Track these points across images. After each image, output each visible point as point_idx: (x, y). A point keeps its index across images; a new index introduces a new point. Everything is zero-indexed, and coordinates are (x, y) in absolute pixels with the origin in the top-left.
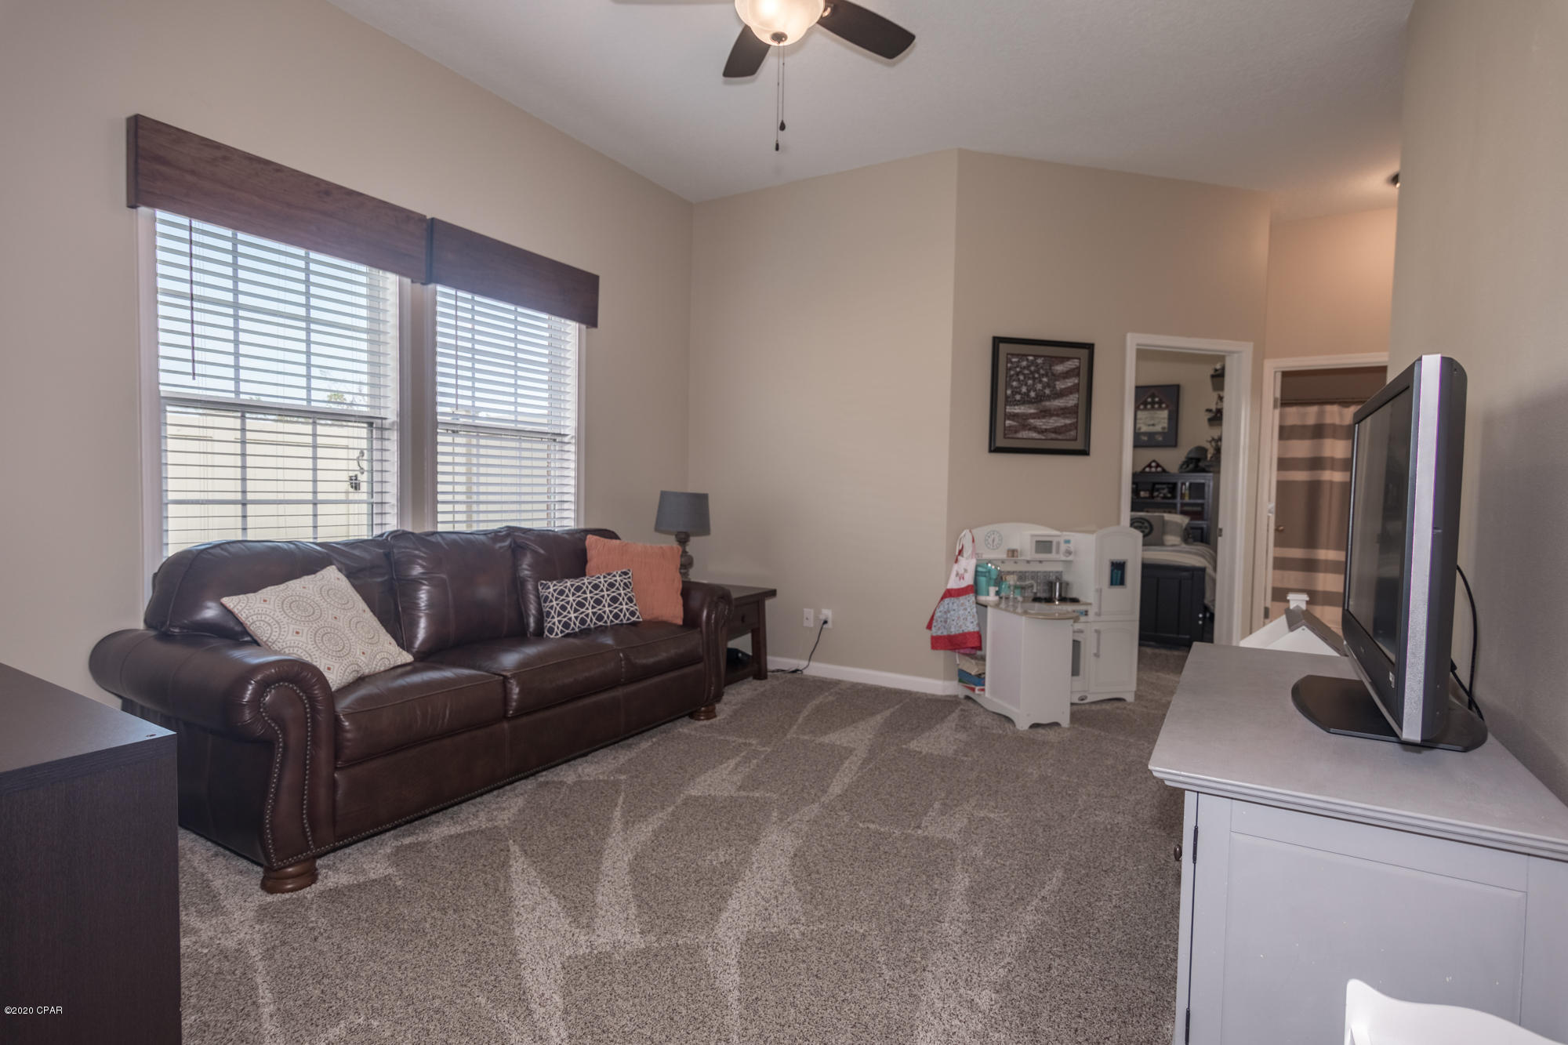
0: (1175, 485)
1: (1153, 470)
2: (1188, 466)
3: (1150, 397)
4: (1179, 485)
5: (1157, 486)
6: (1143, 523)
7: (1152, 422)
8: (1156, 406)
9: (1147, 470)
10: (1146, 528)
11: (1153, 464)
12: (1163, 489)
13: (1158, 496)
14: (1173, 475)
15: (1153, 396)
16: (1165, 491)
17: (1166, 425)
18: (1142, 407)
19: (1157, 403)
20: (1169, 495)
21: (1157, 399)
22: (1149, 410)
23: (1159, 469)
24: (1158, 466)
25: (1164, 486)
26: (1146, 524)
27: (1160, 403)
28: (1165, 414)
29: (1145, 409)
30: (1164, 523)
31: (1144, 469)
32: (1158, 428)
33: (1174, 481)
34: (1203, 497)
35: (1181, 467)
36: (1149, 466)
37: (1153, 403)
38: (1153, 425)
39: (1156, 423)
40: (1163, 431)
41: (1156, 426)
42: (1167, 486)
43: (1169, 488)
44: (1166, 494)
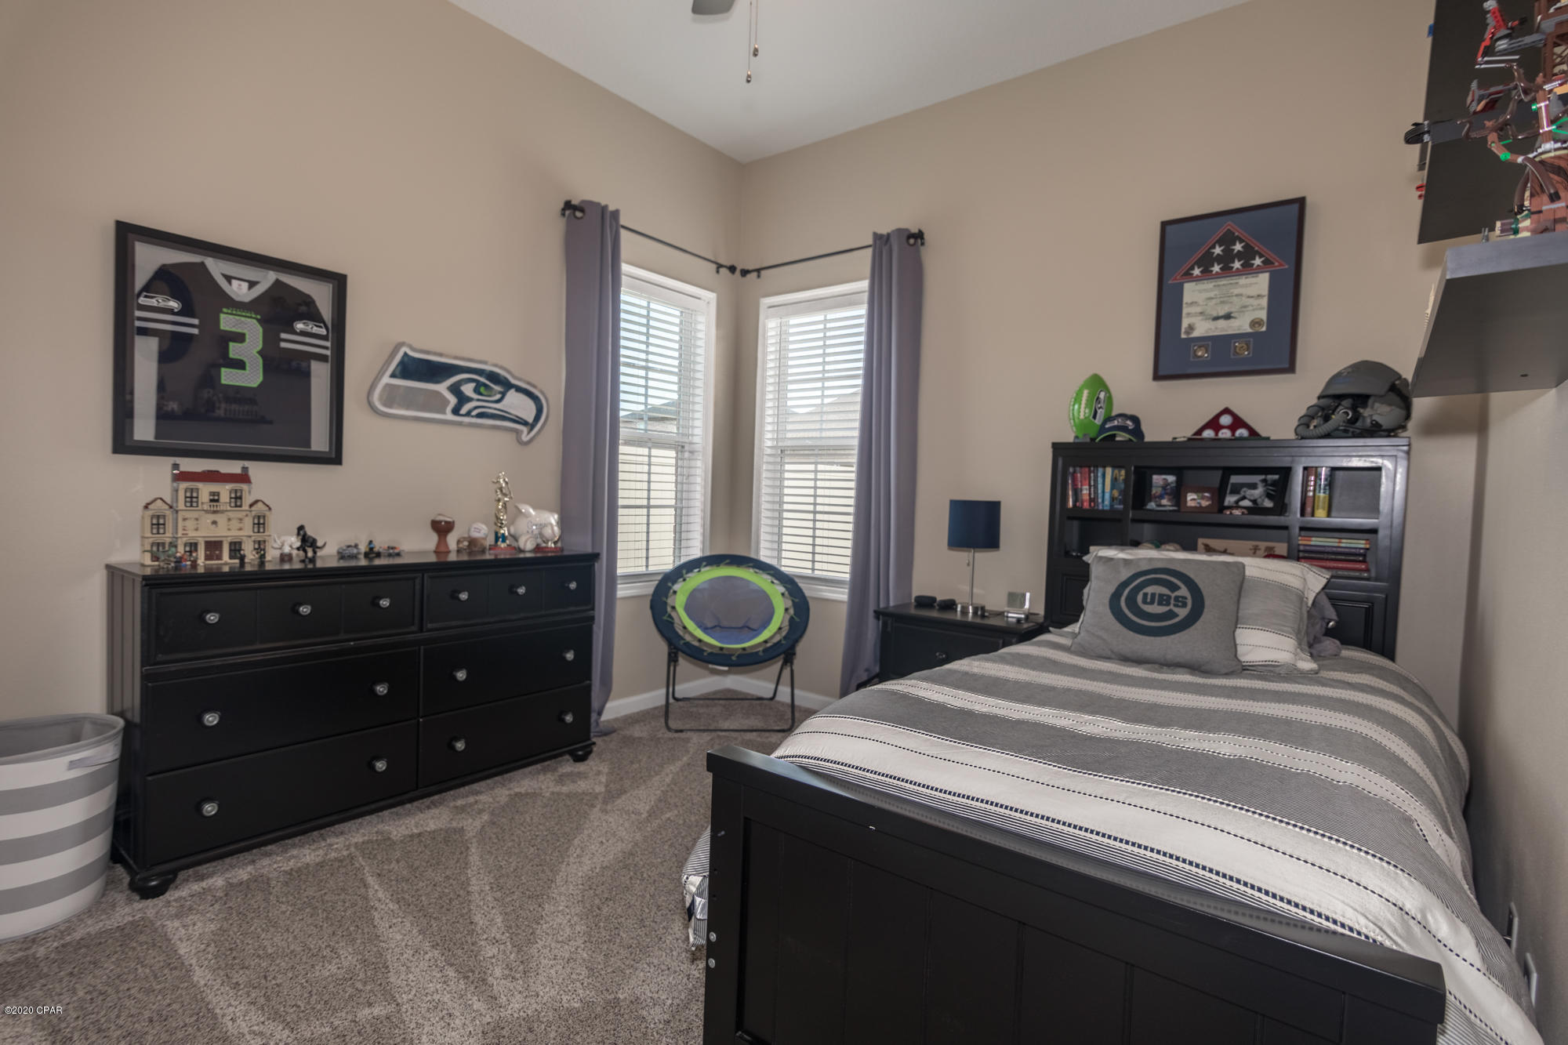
0: (1286, 473)
1: (1225, 434)
2: (1327, 419)
3: (1220, 242)
4: (1298, 476)
5: (1235, 479)
6: (1174, 588)
7: (1222, 311)
8: (1237, 265)
9: (1208, 434)
10: (1181, 602)
11: (1226, 420)
12: (1254, 486)
13: (1236, 506)
14: (1280, 445)
15: (1227, 240)
16: (1259, 492)
17: (1263, 315)
18: (1197, 272)
19: (1239, 256)
20: (1268, 504)
21: (1238, 247)
22: (1218, 276)
23: (1242, 432)
24: (1238, 423)
25: (1256, 479)
26: (1184, 591)
27: (1247, 255)
28: (1260, 283)
29: (1207, 274)
30: (1240, 584)
31: (1200, 432)
32: (1241, 325)
33: (1284, 462)
34: (1374, 509)
35: (1305, 422)
36: (1214, 424)
37: (1226, 260)
38: (1228, 317)
39: (1233, 310)
40: (1250, 330)
41: (1232, 320)
42: (1263, 477)
43: (1269, 482)
44: (1259, 501)
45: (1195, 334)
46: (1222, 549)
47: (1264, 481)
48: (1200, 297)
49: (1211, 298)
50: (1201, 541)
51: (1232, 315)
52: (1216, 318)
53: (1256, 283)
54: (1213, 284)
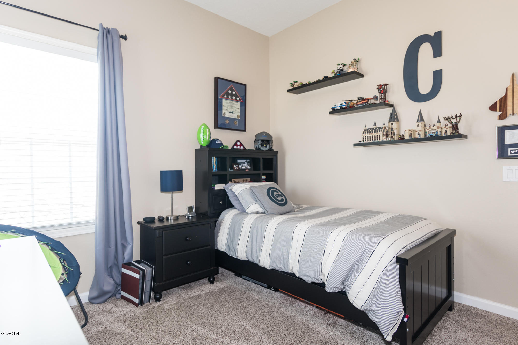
1: (239, 147)
3: (230, 90)
7: (231, 110)
8: (234, 98)
9: (235, 147)
11: (238, 144)
12: (244, 163)
16: (246, 164)
17: (239, 114)
18: (225, 96)
19: (234, 95)
20: (249, 168)
21: (233, 92)
22: (230, 100)
23: (242, 148)
24: (241, 144)
25: (244, 161)
27: (236, 96)
29: (228, 98)
31: (233, 147)
32: (235, 116)
36: (236, 144)
37: (232, 95)
39: (234, 111)
40: (237, 118)
41: (233, 114)
42: (246, 160)
43: (248, 162)
44: (247, 167)
45: (226, 116)
46: (237, 182)
47: (246, 161)
48: (227, 105)
49: (229, 106)
50: (233, 180)
51: (234, 112)
52: (230, 112)
53: (238, 105)
54: (229, 102)
